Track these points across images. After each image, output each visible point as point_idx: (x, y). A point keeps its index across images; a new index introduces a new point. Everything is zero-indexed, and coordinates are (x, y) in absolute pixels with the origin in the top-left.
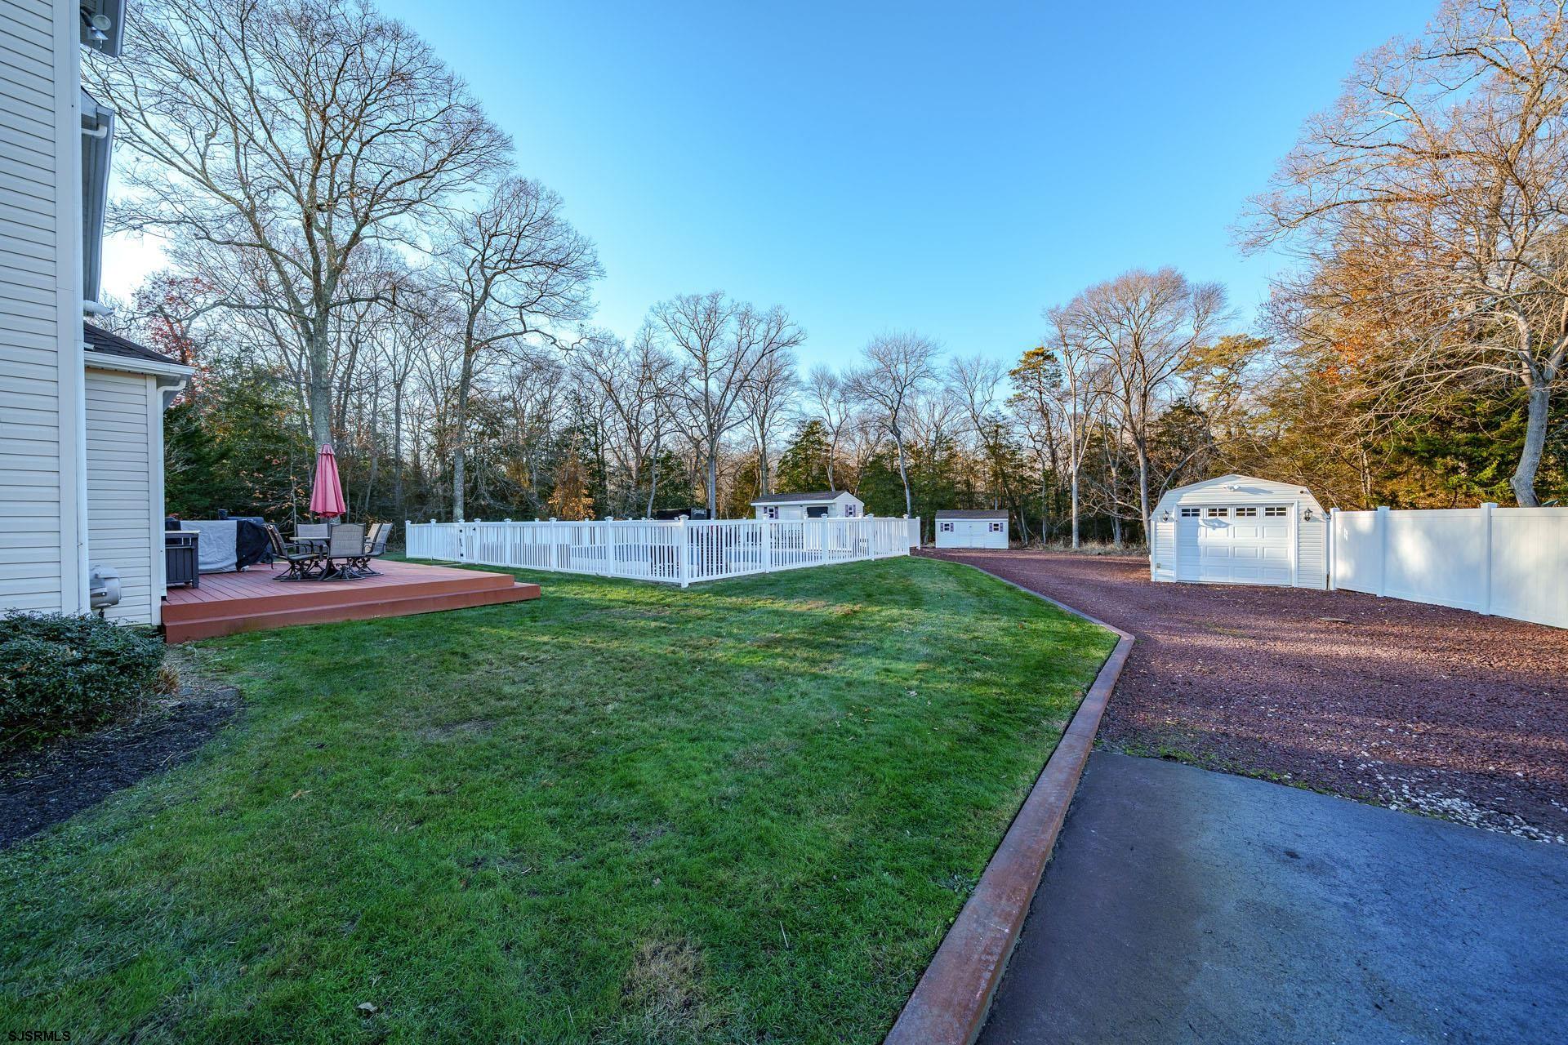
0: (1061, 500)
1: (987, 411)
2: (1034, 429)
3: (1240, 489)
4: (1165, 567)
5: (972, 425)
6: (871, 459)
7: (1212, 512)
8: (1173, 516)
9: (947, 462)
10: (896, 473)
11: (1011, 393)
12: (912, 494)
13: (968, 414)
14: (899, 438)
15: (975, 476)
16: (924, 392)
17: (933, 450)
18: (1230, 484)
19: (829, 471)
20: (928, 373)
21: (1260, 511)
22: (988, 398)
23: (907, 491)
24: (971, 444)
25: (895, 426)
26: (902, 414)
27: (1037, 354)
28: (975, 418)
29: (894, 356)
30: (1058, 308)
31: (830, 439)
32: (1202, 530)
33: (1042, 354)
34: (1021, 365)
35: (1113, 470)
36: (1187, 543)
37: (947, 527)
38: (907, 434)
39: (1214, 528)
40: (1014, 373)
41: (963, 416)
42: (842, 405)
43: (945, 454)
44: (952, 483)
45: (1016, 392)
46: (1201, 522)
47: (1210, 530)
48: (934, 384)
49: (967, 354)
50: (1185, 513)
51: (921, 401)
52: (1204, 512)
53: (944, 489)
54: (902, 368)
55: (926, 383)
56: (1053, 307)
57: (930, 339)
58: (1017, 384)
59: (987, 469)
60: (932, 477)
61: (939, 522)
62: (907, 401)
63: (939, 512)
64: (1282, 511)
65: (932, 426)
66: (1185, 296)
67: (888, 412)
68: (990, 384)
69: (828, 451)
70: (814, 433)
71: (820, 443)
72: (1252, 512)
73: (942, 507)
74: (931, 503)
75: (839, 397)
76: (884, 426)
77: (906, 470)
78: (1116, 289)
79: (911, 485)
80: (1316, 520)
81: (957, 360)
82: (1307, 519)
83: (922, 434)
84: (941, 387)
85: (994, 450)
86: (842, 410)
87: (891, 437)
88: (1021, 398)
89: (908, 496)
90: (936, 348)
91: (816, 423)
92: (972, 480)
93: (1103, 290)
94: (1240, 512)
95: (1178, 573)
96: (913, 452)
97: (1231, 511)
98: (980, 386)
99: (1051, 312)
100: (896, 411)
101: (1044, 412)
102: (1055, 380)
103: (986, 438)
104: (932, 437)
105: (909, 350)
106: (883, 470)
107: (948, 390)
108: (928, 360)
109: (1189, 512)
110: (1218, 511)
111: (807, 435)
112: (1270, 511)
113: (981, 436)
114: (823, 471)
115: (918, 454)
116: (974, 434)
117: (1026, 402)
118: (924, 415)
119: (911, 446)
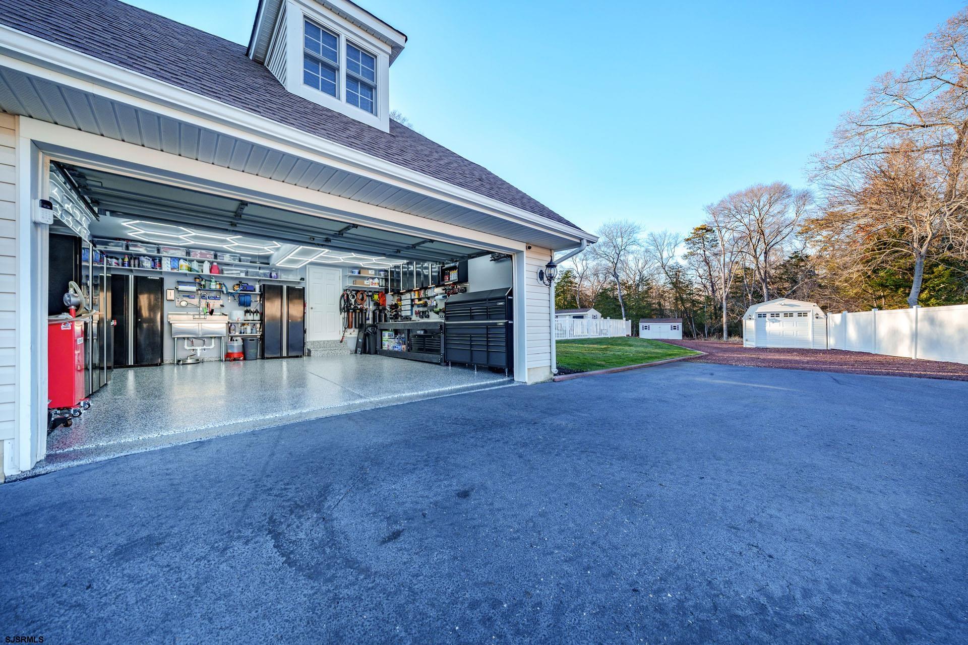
0: (717, 314)
1: (671, 262)
2: (701, 271)
3: (785, 305)
4: (750, 340)
5: (662, 271)
6: (601, 291)
7: (772, 315)
8: (753, 317)
9: (646, 292)
10: (616, 299)
11: (686, 251)
12: (625, 310)
13: (659, 264)
14: (618, 279)
15: (664, 300)
16: (632, 253)
17: (638, 285)
18: (780, 302)
19: (577, 298)
20: (634, 242)
21: (795, 315)
22: (671, 255)
23: (623, 309)
24: (661, 281)
25: (615, 273)
26: (619, 265)
27: (702, 229)
28: (663, 266)
29: (615, 234)
30: (712, 204)
31: (577, 280)
32: (768, 324)
33: (705, 229)
34: (691, 235)
35: (749, 295)
36: (760, 329)
37: (646, 328)
38: (622, 276)
39: (773, 322)
40: (688, 240)
41: (656, 266)
42: (584, 262)
43: (645, 287)
44: (650, 304)
45: (689, 251)
46: (767, 320)
47: (771, 323)
48: (639, 248)
49: (657, 231)
50: (760, 316)
51: (630, 257)
52: (768, 316)
53: (644, 307)
54: (619, 240)
55: (633, 248)
56: (710, 204)
57: (636, 224)
58: (690, 246)
59: (671, 295)
60: (637, 301)
61: (641, 325)
62: (622, 258)
63: (641, 320)
64: (805, 314)
65: (637, 271)
66: (789, 196)
67: (610, 264)
68: (672, 247)
69: (576, 287)
70: (568, 278)
71: (571, 283)
72: (791, 315)
73: (643, 317)
74: (637, 315)
75: (583, 257)
76: (609, 272)
77: (622, 297)
78: (746, 195)
79: (625, 305)
80: (821, 318)
81: (652, 234)
82: (817, 318)
83: (632, 276)
84: (643, 249)
85: (676, 285)
86: (584, 264)
87: (612, 278)
88: (692, 254)
89: (623, 312)
90: (639, 228)
91: (568, 272)
92: (662, 302)
93: (739, 195)
94: (786, 315)
95: (756, 343)
96: (626, 287)
97: (781, 315)
98: (666, 248)
99: (709, 207)
100: (616, 264)
101: (707, 262)
102: (714, 243)
103: (670, 278)
104: (637, 278)
105: (623, 230)
106: (608, 297)
107: (647, 251)
108: (635, 235)
109: (762, 316)
110: (775, 315)
111: (564, 278)
112: (800, 315)
113: (668, 277)
114: (574, 298)
115: (629, 287)
116: (663, 275)
117: (695, 256)
118: (632, 264)
119: (625, 283)
